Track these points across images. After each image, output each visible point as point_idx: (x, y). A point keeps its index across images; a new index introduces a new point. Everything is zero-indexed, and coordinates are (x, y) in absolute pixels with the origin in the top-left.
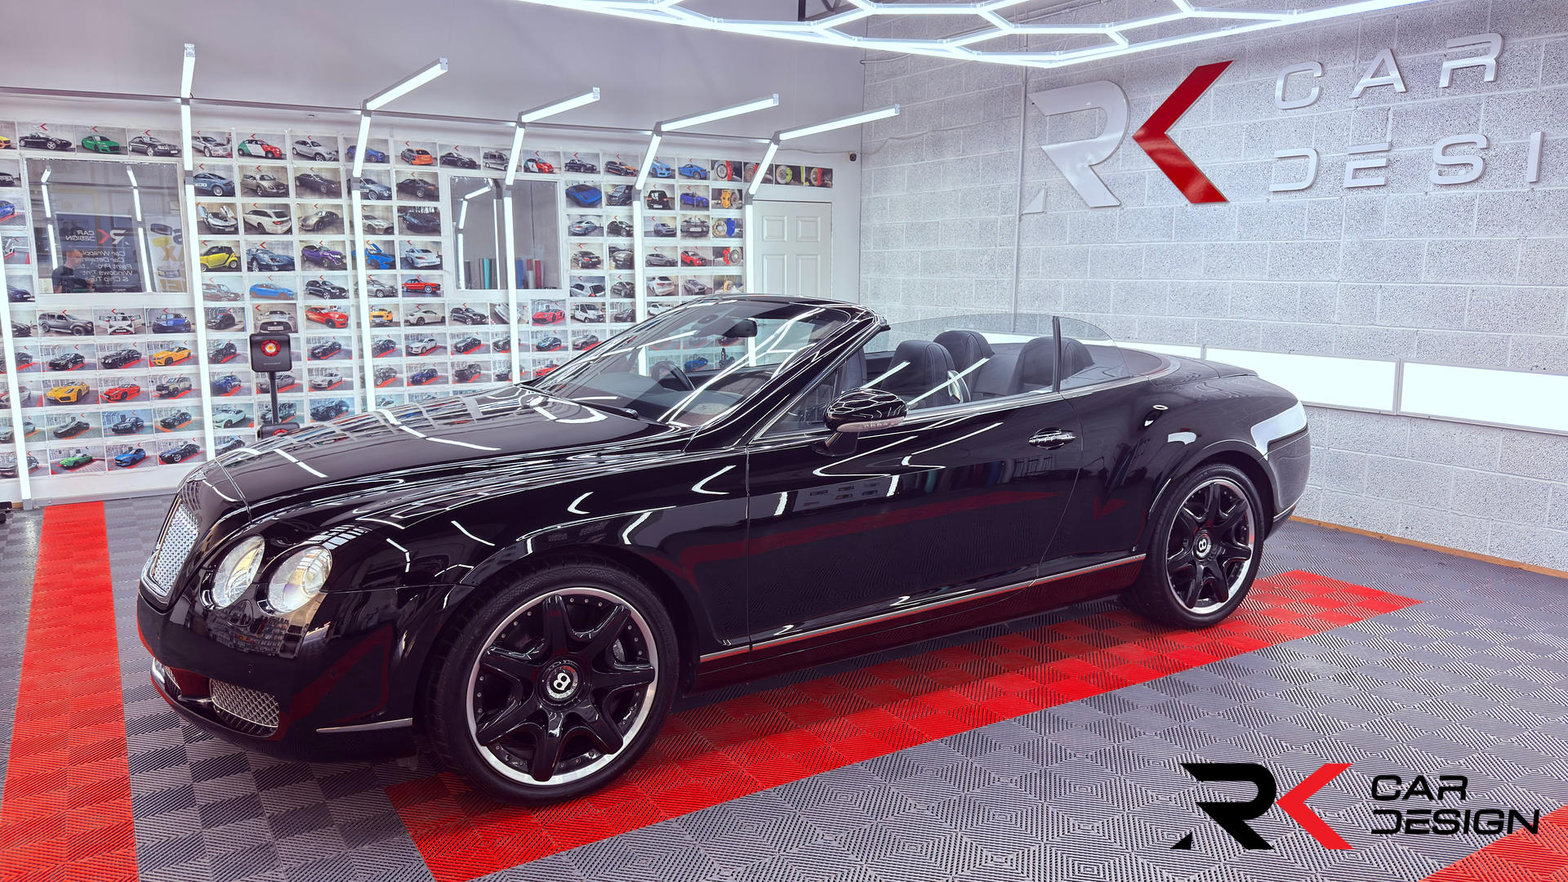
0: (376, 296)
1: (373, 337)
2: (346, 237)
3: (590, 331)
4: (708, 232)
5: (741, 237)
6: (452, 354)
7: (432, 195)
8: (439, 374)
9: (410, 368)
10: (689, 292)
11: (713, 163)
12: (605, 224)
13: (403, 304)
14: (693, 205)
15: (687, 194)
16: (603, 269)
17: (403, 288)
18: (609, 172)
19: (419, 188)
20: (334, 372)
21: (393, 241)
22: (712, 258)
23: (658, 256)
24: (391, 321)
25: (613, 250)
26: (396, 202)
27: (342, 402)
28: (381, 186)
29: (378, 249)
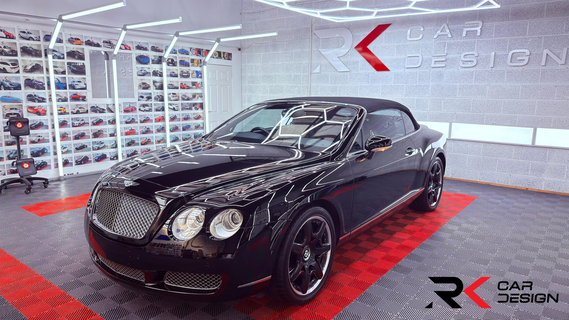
0: (58, 101)
1: (59, 119)
2: (45, 75)
3: (146, 115)
4: (189, 76)
5: (202, 78)
6: (91, 126)
7: (82, 58)
8: (86, 135)
9: (73, 132)
10: (183, 99)
11: (191, 48)
12: (151, 72)
13: (71, 105)
14: (184, 65)
15: (182, 60)
16: (151, 90)
17: (70, 98)
18: (152, 50)
19: (76, 55)
20: (41, 135)
21: (65, 78)
22: (191, 85)
23: (171, 85)
24: (65, 112)
25: (154, 82)
26: (66, 60)
27: (44, 148)
28: (60, 53)
29: (59, 80)
